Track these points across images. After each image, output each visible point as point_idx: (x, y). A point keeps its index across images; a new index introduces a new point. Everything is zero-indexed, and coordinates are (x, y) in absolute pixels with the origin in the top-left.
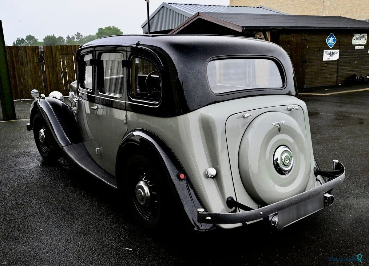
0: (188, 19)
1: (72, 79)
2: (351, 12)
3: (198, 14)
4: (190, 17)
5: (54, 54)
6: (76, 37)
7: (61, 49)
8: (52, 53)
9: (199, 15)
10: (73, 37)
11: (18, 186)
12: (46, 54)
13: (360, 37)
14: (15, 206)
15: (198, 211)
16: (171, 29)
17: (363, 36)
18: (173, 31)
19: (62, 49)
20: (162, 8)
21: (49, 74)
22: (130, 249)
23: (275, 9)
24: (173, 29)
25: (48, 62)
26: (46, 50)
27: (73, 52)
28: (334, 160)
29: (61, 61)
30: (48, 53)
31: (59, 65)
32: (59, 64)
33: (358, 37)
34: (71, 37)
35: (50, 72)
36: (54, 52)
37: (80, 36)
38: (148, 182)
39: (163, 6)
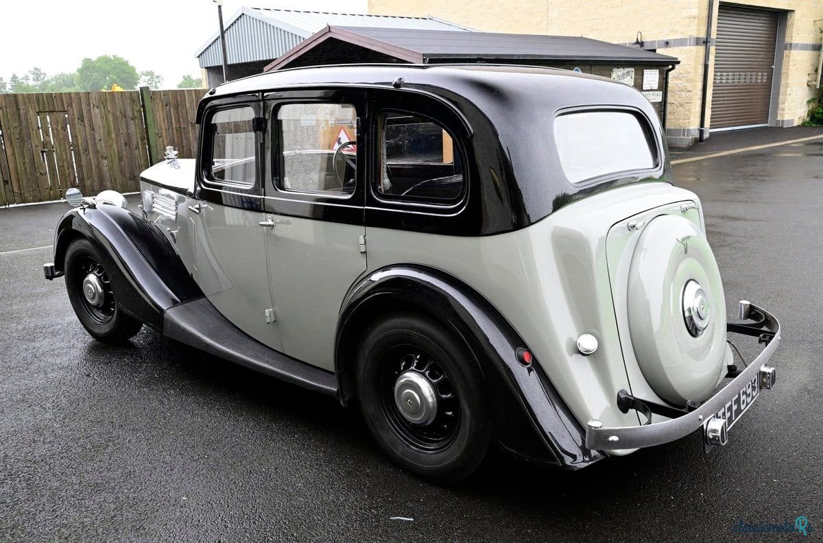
0: (302, 41)
1: (66, 164)
2: (597, 30)
3: (329, 29)
4: (307, 37)
5: (22, 112)
6: (31, 77)
7: (38, 100)
8: (18, 109)
9: (329, 31)
10: (27, 78)
11: (71, 405)
12: (5, 112)
13: (624, 74)
14: (90, 451)
15: (590, 426)
16: (268, 58)
17: (628, 72)
18: (274, 63)
19: (41, 100)
20: (240, 17)
21: (14, 154)
22: (409, 519)
23: (457, 23)
24: (273, 60)
25: (9, 129)
26: (4, 105)
27: (66, 106)
28: (741, 302)
29: (40, 126)
30: (8, 110)
31: (35, 136)
32: (34, 132)
33: (620, 73)
34: (20, 76)
35: (16, 151)
36: (21, 107)
37: (41, 74)
38: (427, 373)
39: (243, 14)
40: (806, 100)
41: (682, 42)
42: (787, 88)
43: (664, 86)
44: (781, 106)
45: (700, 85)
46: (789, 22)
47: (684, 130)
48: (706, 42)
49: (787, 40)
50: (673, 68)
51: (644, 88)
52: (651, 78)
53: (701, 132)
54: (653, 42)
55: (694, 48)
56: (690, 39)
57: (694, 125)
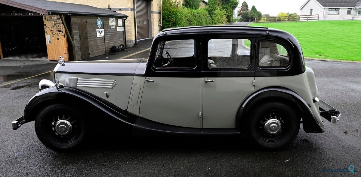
13: (112, 20)
17: (114, 20)
22: (289, 160)
40: (158, 30)
41: (126, 9)
42: (154, 26)
43: (124, 25)
44: (152, 32)
45: (134, 25)
46: (152, 4)
47: (130, 41)
48: (134, 10)
49: (152, 10)
50: (127, 19)
51: (119, 26)
52: (120, 22)
53: (136, 41)
54: (115, 9)
55: (130, 12)
56: (129, 8)
57: (134, 39)
